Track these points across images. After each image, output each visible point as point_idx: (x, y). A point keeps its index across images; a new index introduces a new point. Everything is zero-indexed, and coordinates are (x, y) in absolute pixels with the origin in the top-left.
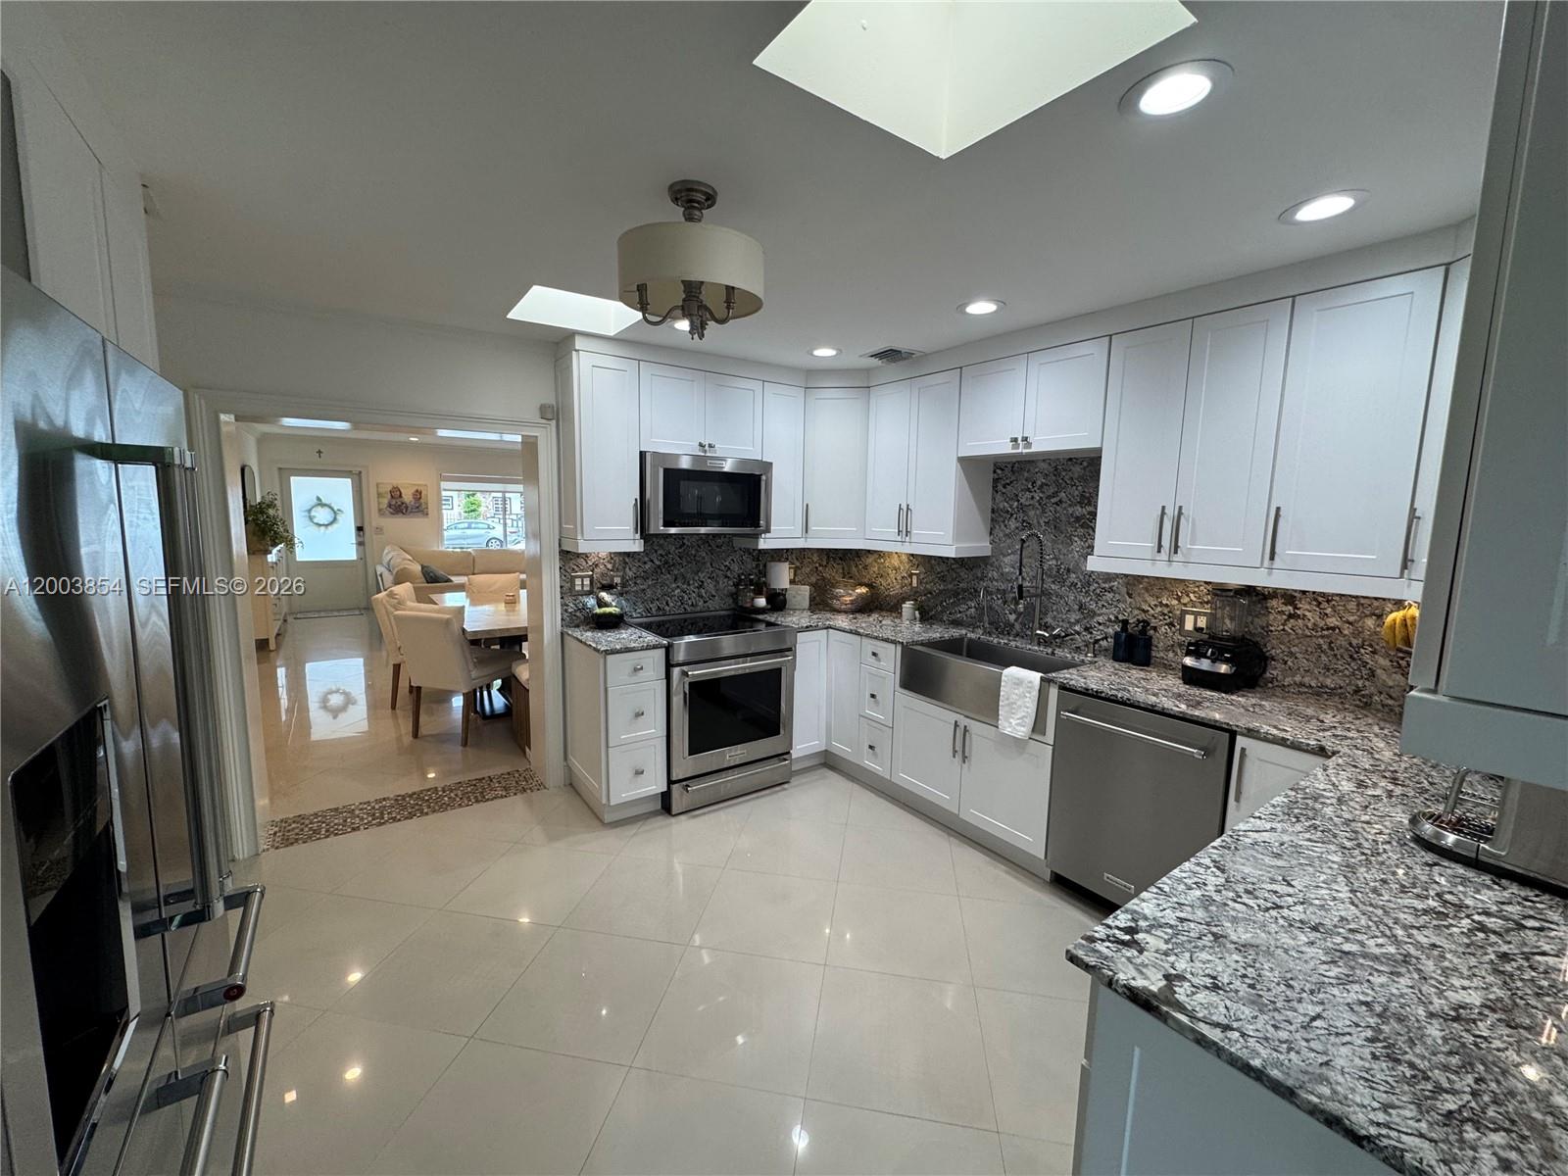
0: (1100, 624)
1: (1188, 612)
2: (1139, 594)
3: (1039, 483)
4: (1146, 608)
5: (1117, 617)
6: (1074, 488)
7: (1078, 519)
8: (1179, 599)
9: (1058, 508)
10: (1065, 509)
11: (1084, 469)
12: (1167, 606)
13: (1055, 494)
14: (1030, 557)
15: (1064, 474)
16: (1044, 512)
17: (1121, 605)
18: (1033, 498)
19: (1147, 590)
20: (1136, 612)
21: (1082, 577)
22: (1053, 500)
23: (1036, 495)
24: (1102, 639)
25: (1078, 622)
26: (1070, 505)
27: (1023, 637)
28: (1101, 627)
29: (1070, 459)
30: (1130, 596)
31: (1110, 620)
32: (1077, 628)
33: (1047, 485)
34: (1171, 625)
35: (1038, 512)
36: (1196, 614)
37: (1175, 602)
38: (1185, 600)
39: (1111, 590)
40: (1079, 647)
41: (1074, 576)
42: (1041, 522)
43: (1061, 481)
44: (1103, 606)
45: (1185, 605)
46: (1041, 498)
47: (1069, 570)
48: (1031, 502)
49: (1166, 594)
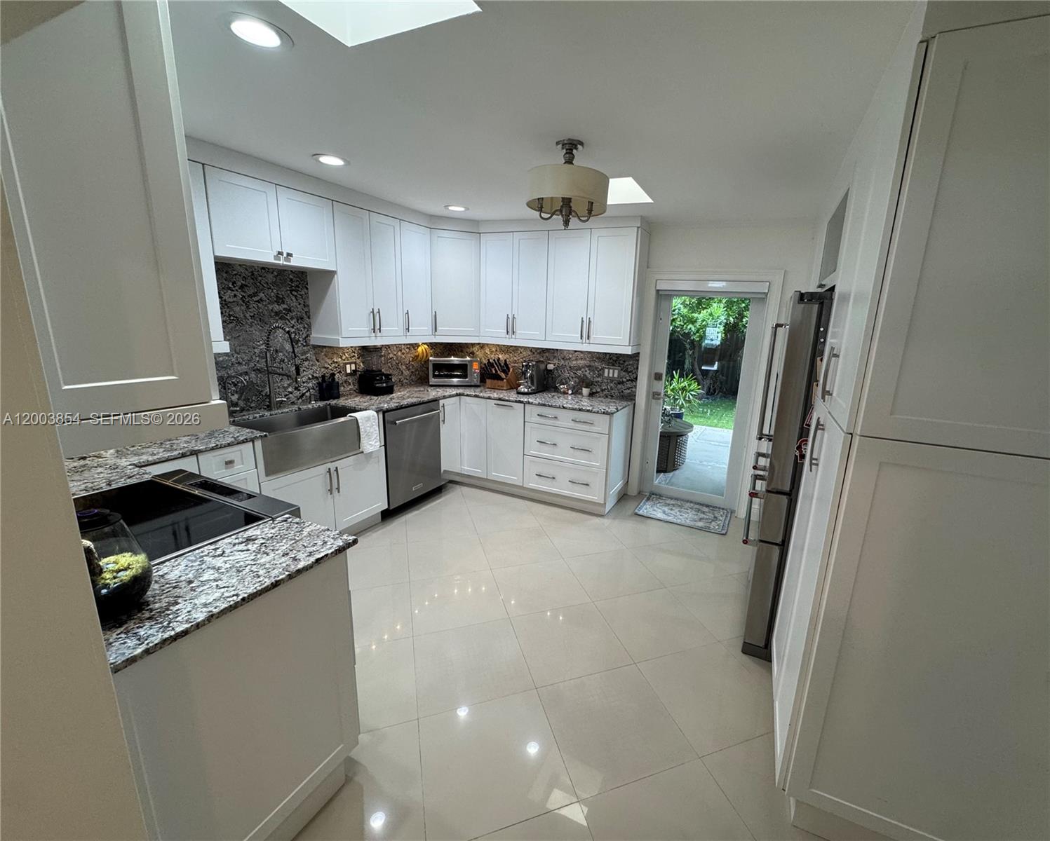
0: (304, 383)
1: (347, 363)
2: (323, 359)
3: (239, 284)
4: (327, 366)
5: (313, 376)
6: (270, 290)
7: (277, 314)
8: (341, 357)
9: (260, 305)
10: (266, 306)
11: (276, 277)
12: (337, 362)
13: (255, 294)
14: (243, 345)
15: (260, 278)
16: (248, 307)
17: (314, 368)
18: (235, 296)
19: (325, 355)
20: (323, 370)
21: (287, 354)
22: (255, 299)
23: (238, 294)
24: (307, 392)
25: (289, 385)
26: (269, 303)
27: (248, 410)
28: (305, 384)
29: (263, 268)
30: (318, 361)
31: (309, 379)
32: (290, 390)
33: (246, 286)
34: (340, 372)
35: (243, 308)
36: (350, 363)
37: (340, 359)
38: (344, 357)
39: (307, 359)
40: (293, 402)
41: (281, 354)
42: (247, 316)
43: (258, 284)
44: (304, 370)
45: (344, 360)
46: (244, 296)
47: (277, 351)
48: (235, 299)
49: (335, 356)
